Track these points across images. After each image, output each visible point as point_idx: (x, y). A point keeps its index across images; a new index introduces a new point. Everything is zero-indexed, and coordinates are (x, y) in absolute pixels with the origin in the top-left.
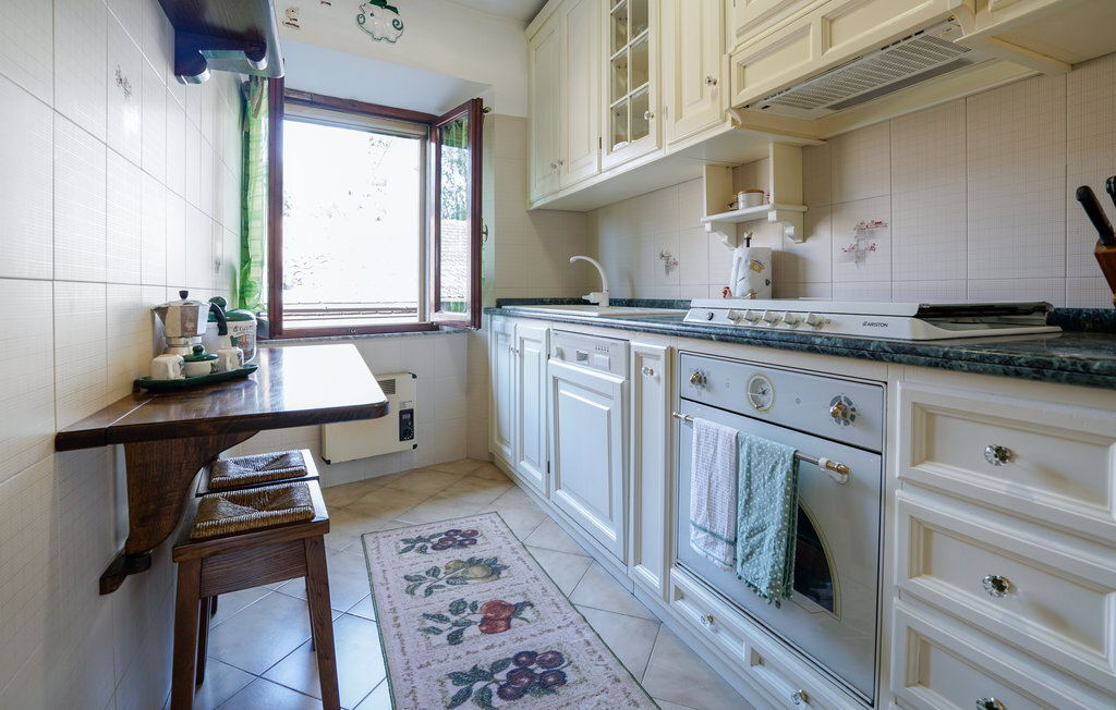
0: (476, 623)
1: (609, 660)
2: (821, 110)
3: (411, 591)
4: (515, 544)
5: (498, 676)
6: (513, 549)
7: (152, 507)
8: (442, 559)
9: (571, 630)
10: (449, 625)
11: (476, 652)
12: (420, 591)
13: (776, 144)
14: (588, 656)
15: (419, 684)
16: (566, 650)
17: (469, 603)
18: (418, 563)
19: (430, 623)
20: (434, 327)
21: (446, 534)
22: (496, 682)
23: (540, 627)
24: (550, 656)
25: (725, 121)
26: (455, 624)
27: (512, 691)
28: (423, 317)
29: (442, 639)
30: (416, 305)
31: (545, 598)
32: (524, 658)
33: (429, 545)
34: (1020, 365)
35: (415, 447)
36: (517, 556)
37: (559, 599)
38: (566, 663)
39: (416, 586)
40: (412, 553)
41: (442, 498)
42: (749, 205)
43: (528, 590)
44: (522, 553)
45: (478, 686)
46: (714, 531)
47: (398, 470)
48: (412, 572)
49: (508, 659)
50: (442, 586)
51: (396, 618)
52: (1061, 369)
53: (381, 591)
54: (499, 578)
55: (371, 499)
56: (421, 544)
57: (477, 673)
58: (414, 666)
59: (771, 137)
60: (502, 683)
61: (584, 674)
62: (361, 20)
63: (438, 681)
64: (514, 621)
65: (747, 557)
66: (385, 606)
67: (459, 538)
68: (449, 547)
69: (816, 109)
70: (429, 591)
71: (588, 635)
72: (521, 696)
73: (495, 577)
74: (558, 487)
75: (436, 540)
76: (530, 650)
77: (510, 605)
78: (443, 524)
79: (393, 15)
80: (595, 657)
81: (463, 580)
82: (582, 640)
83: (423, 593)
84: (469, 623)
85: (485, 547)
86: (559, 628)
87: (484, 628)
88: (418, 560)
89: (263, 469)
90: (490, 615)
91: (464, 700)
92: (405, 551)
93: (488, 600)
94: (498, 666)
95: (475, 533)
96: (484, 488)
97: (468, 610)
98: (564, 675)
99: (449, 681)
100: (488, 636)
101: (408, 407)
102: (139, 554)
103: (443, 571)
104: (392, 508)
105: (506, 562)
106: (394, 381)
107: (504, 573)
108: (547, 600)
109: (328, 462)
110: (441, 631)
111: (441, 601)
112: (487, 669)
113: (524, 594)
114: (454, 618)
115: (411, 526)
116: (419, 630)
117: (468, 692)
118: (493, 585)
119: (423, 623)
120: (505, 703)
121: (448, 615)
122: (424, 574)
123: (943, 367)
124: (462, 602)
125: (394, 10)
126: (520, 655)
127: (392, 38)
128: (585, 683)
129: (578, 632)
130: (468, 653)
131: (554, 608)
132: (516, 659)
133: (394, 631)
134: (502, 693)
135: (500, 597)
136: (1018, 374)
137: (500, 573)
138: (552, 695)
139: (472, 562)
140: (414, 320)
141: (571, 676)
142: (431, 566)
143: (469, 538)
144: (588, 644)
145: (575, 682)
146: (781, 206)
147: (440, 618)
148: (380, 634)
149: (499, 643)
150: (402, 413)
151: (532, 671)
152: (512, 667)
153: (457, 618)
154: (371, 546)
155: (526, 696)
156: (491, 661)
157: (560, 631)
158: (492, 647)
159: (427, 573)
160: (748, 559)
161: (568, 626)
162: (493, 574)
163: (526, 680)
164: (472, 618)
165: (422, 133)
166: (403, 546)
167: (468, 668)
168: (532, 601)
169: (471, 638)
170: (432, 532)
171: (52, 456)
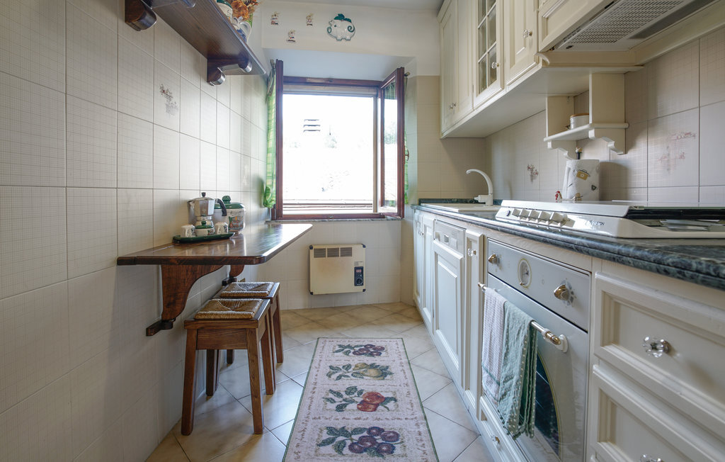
0: (357, 402)
1: (428, 448)
2: (625, 42)
3: (329, 375)
4: (404, 360)
5: (354, 437)
6: (401, 363)
7: (172, 299)
8: (355, 360)
9: (413, 422)
10: (341, 399)
11: (348, 419)
12: (334, 376)
13: (594, 74)
14: (415, 442)
15: (309, 427)
16: (404, 434)
17: (359, 390)
18: (341, 360)
19: (331, 396)
20: (382, 216)
21: (365, 346)
22: (352, 440)
23: (394, 415)
24: (391, 434)
25: (538, 63)
26: (344, 400)
27: (357, 448)
28: (376, 209)
29: (333, 406)
30: (372, 202)
31: (407, 398)
32: (374, 431)
33: (352, 351)
34: (668, 265)
35: (364, 290)
36: (401, 368)
37: (415, 401)
38: (399, 442)
39: (334, 373)
40: (341, 354)
41: (374, 324)
42: (577, 125)
43: (398, 390)
44: (406, 367)
45: (341, 438)
46: (492, 373)
47: (354, 304)
48: (335, 364)
49: (365, 429)
50: (348, 376)
51: (314, 388)
52: (698, 271)
53: (314, 371)
54: (384, 379)
55: (333, 319)
56: (347, 349)
57: (343, 431)
58: (311, 417)
59: (591, 70)
60: (354, 441)
61: (407, 452)
62: (329, 31)
63: (320, 429)
64: (380, 407)
65: (503, 396)
66: (312, 380)
67: (372, 350)
68: (363, 354)
69: (619, 41)
70: (339, 378)
71: (423, 429)
72: (361, 452)
73: (382, 378)
74: (438, 328)
75: (357, 349)
76: (381, 427)
77: (383, 397)
78: (366, 340)
79: (348, 24)
80: (420, 444)
81: (361, 375)
82: (417, 430)
83: (335, 378)
84: (353, 401)
85: (386, 359)
86: (406, 419)
87: (360, 407)
88: (341, 358)
89: (251, 290)
90: (367, 399)
91: (328, 444)
92: (337, 352)
93: (370, 390)
94: (356, 431)
95: (383, 349)
96: (403, 322)
97: (356, 394)
98: (394, 448)
99: (326, 431)
100: (361, 412)
101: (360, 265)
102: (167, 321)
103: (353, 367)
104: (343, 325)
105: (393, 371)
106: (351, 248)
107: (388, 377)
108: (407, 400)
109: (312, 293)
110: (335, 402)
111: (342, 385)
112: (350, 431)
113: (395, 393)
114: (345, 396)
115: (347, 338)
116: (323, 398)
117: (333, 440)
118: (378, 382)
119: (328, 395)
120: (350, 453)
121: (343, 393)
122: (341, 367)
123: (618, 261)
124: (355, 388)
125: (349, 20)
126: (374, 428)
127: (348, 37)
128: (405, 458)
129: (417, 425)
130: (344, 418)
131: (409, 406)
132: (369, 430)
133: (310, 395)
134: (351, 448)
135: (378, 390)
136: (667, 273)
137: (386, 376)
138: (381, 458)
139: (373, 366)
140: (370, 211)
141: (398, 449)
142: (347, 363)
143: (378, 351)
144: (420, 434)
145: (399, 455)
146: (597, 125)
147: (338, 394)
148: (303, 395)
149: (365, 417)
150: (356, 268)
151: (375, 440)
152: (365, 434)
153: (348, 397)
154: (320, 345)
155: (365, 453)
156: (355, 427)
157: (406, 421)
158: (359, 419)
159: (344, 367)
160: (503, 398)
161: (412, 419)
162: (381, 376)
163: (369, 444)
164: (356, 399)
165: (375, 93)
166: (337, 348)
167: (339, 427)
168: (398, 398)
169: (350, 410)
170: (357, 344)
171: (115, 267)
